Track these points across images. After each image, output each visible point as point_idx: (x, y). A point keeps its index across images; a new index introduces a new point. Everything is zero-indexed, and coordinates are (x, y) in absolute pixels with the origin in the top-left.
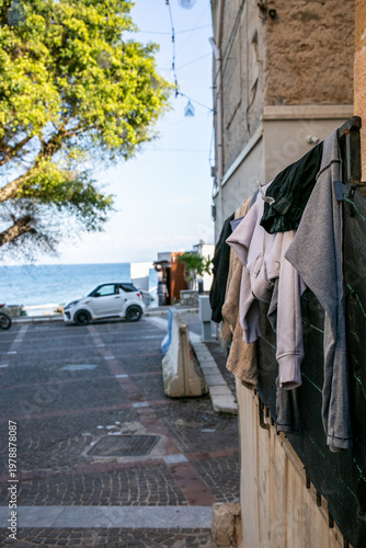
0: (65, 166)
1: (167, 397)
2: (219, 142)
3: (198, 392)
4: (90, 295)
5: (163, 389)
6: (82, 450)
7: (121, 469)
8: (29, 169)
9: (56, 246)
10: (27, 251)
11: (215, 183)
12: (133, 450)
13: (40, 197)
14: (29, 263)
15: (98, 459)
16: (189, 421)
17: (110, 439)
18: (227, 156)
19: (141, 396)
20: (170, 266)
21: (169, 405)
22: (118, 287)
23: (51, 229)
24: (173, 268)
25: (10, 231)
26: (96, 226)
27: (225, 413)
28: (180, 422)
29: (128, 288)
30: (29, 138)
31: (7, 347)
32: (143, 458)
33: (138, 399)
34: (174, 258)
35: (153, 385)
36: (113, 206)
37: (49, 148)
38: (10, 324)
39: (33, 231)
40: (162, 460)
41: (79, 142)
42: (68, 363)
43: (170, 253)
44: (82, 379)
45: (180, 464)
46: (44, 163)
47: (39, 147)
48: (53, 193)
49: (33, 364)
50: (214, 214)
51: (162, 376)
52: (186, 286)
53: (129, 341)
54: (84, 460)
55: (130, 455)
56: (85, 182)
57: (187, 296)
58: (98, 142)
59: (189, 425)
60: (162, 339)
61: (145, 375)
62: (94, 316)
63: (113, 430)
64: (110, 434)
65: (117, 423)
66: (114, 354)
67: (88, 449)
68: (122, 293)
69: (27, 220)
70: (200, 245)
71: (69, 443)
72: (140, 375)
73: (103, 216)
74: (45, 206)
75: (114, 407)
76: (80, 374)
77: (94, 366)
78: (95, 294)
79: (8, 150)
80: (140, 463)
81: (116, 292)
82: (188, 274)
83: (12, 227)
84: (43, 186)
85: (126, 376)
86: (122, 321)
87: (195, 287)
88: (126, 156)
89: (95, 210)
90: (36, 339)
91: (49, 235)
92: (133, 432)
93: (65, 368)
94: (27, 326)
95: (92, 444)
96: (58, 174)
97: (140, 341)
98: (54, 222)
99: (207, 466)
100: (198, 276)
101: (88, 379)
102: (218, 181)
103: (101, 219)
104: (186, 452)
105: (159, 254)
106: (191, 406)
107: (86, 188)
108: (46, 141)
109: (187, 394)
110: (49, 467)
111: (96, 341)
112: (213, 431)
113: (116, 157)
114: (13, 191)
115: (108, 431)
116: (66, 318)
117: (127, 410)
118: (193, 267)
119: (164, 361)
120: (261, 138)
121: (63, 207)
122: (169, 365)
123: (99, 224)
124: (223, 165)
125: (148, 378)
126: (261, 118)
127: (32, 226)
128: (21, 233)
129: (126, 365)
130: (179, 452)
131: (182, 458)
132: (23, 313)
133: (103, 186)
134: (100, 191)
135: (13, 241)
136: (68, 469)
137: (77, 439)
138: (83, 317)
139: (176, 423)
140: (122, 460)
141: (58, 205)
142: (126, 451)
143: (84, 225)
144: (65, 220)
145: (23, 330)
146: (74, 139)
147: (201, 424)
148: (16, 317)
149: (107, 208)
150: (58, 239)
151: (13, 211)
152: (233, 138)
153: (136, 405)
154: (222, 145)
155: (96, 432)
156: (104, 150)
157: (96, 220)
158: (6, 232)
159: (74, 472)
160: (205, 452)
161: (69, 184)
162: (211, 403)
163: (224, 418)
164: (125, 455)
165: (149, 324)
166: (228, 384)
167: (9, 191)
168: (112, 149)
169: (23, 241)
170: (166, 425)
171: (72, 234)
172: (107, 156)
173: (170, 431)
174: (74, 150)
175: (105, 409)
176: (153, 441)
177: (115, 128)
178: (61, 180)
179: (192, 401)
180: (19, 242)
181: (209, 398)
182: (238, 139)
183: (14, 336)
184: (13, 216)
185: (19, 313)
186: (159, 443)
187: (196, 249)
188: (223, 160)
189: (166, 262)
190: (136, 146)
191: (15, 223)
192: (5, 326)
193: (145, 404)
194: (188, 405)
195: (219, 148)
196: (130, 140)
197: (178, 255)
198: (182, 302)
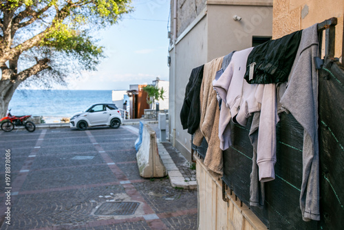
0: (72, 27)
1: (142, 177)
2: (175, 16)
3: (161, 175)
4: (87, 111)
5: (139, 173)
6: (91, 211)
7: (117, 224)
8: (48, 27)
9: (65, 78)
10: (46, 81)
11: (171, 43)
12: (123, 211)
13: (55, 46)
14: (47, 89)
15: (102, 217)
16: (157, 193)
17: (108, 204)
18: (180, 26)
19: (125, 177)
20: (138, 93)
21: (143, 183)
22: (105, 106)
23: (62, 67)
24: (140, 95)
25: (35, 68)
26: (91, 67)
27: (179, 188)
28: (152, 193)
29: (112, 107)
30: (48, 7)
31: (34, 144)
32: (131, 217)
33: (123, 178)
34: (140, 89)
35: (131, 169)
36: (103, 54)
37: (61, 14)
38: (35, 128)
39: (50, 68)
40: (143, 218)
41: (81, 11)
42: (75, 155)
43: (138, 85)
44: (85, 165)
45: (154, 220)
46: (59, 24)
47: (55, 13)
48: (64, 44)
49: (52, 155)
50: (170, 62)
51: (137, 164)
52: (148, 107)
53: (113, 141)
54: (92, 218)
55: (122, 214)
56: (84, 37)
57: (148, 113)
58: (94, 11)
59: (157, 195)
60: (135, 140)
61: (126, 163)
62: (90, 125)
63: (110, 199)
64: (108, 201)
65: (112, 194)
66: (105, 149)
67: (94, 210)
68: (108, 110)
69: (46, 61)
70: (157, 80)
71: (82, 207)
72: (123, 163)
73: (96, 60)
74: (58, 53)
75: (108, 184)
76: (84, 162)
77: (93, 157)
78: (91, 110)
79: (34, 14)
80: (129, 220)
81: (104, 110)
82: (149, 99)
83: (36, 65)
84: (57, 39)
85: (113, 164)
86: (108, 128)
87: (154, 107)
88: (111, 22)
89: (91, 56)
90: (53, 139)
91: (60, 71)
92: (122, 200)
93: (73, 158)
94: (46, 130)
95: (97, 207)
96: (68, 32)
97: (120, 141)
98: (63, 63)
99: (171, 222)
100: (156, 101)
101: (89, 165)
102: (173, 41)
103: (95, 62)
104: (157, 212)
105: (130, 86)
106: (157, 183)
107: (85, 41)
108: (60, 9)
109: (154, 176)
110: (71, 222)
111: (92, 140)
112: (172, 199)
113: (105, 22)
114: (38, 41)
115: (106, 199)
116: (71, 126)
117: (117, 186)
118: (152, 95)
119: (137, 154)
120: (205, 16)
121: (70, 53)
122: (142, 158)
123: (93, 65)
124: (177, 31)
125: (128, 165)
126: (206, 3)
127: (49, 65)
128: (42, 69)
129: (113, 156)
130: (153, 212)
131: (155, 216)
132: (42, 122)
133: (97, 41)
134: (94, 44)
135: (36, 74)
136: (83, 224)
137: (86, 204)
138: (82, 125)
139: (149, 194)
140: (117, 217)
141: (66, 52)
142: (119, 211)
143: (84, 66)
144: (71, 62)
145: (44, 133)
146: (78, 9)
147: (165, 195)
148: (38, 124)
149: (98, 55)
150: (66, 74)
151: (36, 55)
152: (184, 14)
153: (122, 182)
154: (176, 19)
155: (99, 200)
156: (97, 17)
157: (91, 62)
158: (32, 68)
159: (87, 226)
160: (169, 212)
161: (74, 39)
162: (170, 181)
163: (179, 191)
164: (118, 214)
165: (125, 130)
166: (180, 170)
167: (34, 41)
168: (103, 17)
169: (43, 74)
170: (143, 195)
171: (76, 71)
172: (99, 21)
173: (145, 199)
174: (78, 16)
175: (103, 185)
176: (135, 206)
177: (105, 3)
178: (70, 36)
179: (158, 180)
180: (40, 75)
181: (168, 178)
182: (188, 15)
183: (38, 137)
184: (36, 58)
185: (40, 122)
186: (140, 207)
187: (154, 83)
188: (177, 28)
189: (135, 91)
190: (118, 16)
191: (38, 63)
192: (32, 130)
193: (128, 182)
194: (155, 183)
195: (175, 20)
196: (115, 11)
197: (143, 87)
198: (145, 116)
